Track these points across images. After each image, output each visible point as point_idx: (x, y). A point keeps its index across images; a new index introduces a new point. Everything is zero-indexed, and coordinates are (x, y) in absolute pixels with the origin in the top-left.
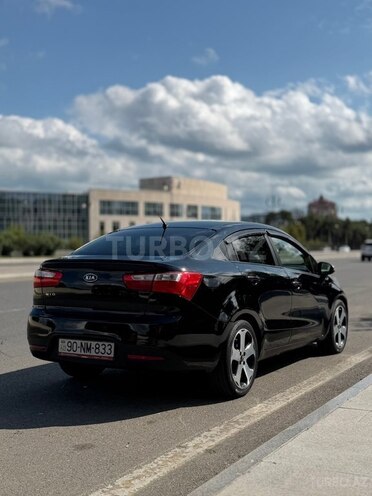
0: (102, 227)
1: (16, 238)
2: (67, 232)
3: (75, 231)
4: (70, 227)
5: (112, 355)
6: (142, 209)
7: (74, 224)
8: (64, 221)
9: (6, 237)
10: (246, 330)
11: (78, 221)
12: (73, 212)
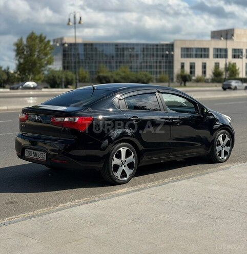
0: (183, 66)
1: (123, 74)
2: (158, 70)
3: (163, 70)
4: (160, 67)
5: (45, 159)
6: (211, 53)
7: (163, 64)
8: (156, 62)
9: (117, 74)
10: (127, 148)
11: (166, 62)
12: (163, 57)
